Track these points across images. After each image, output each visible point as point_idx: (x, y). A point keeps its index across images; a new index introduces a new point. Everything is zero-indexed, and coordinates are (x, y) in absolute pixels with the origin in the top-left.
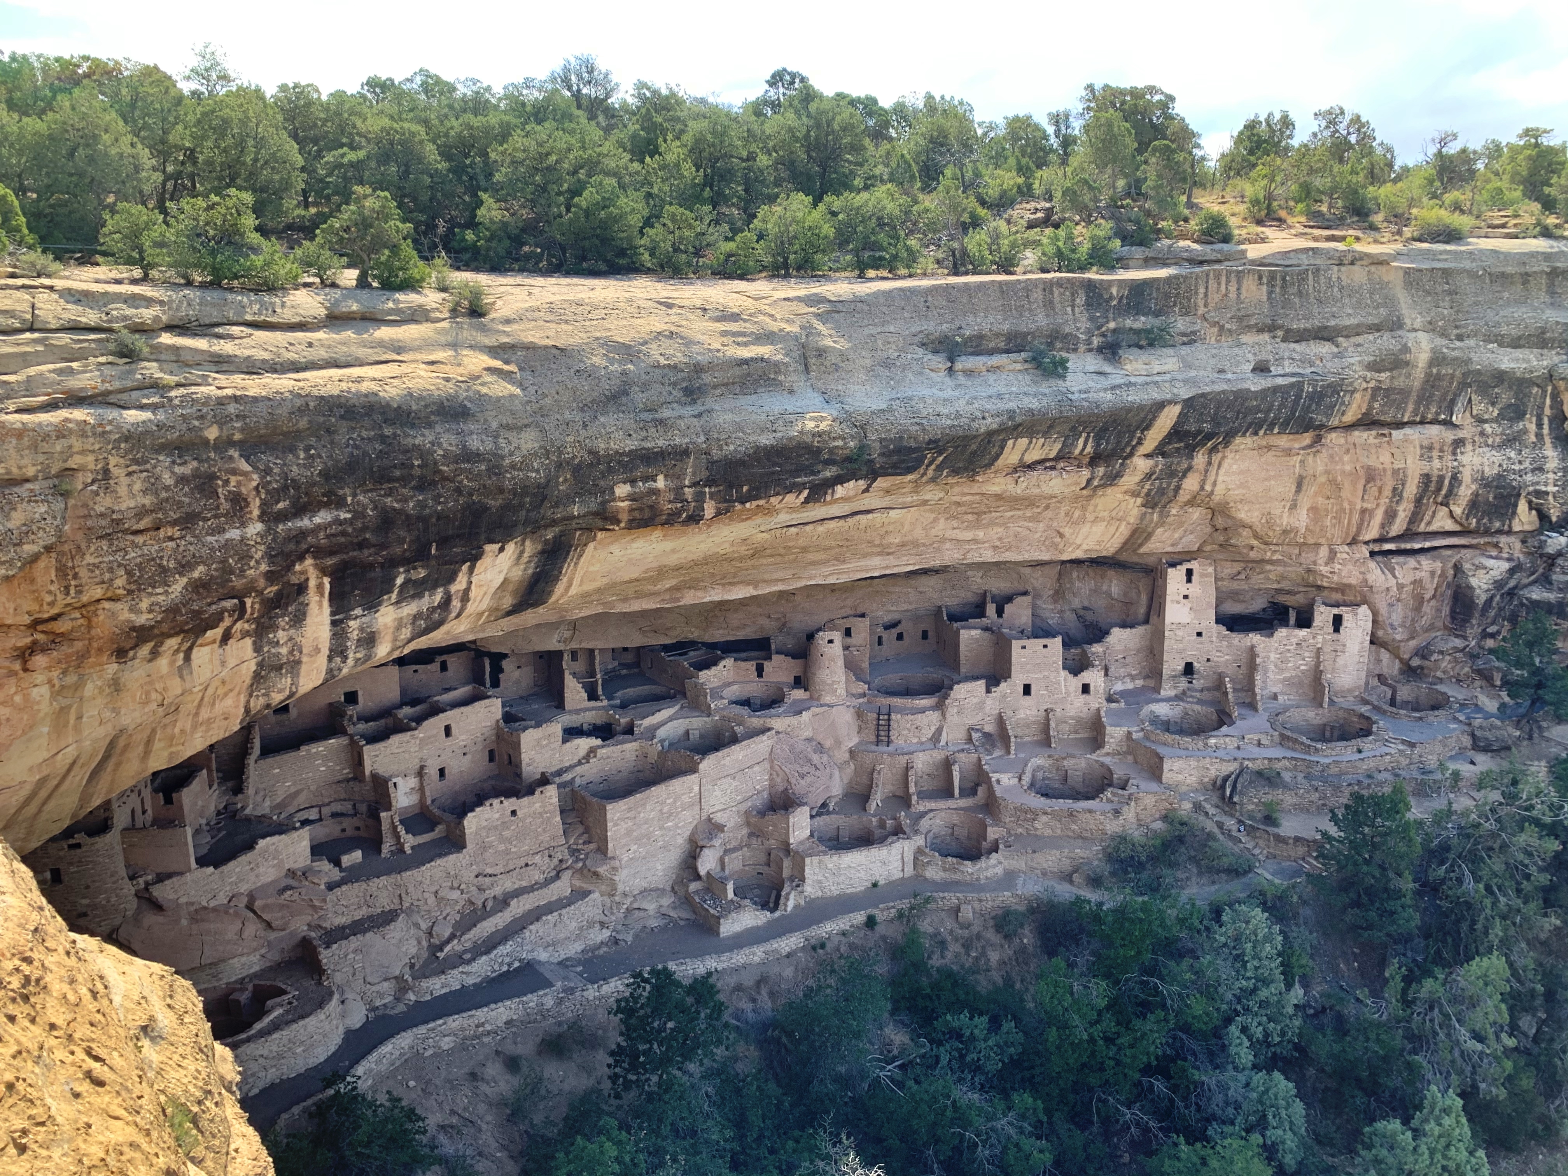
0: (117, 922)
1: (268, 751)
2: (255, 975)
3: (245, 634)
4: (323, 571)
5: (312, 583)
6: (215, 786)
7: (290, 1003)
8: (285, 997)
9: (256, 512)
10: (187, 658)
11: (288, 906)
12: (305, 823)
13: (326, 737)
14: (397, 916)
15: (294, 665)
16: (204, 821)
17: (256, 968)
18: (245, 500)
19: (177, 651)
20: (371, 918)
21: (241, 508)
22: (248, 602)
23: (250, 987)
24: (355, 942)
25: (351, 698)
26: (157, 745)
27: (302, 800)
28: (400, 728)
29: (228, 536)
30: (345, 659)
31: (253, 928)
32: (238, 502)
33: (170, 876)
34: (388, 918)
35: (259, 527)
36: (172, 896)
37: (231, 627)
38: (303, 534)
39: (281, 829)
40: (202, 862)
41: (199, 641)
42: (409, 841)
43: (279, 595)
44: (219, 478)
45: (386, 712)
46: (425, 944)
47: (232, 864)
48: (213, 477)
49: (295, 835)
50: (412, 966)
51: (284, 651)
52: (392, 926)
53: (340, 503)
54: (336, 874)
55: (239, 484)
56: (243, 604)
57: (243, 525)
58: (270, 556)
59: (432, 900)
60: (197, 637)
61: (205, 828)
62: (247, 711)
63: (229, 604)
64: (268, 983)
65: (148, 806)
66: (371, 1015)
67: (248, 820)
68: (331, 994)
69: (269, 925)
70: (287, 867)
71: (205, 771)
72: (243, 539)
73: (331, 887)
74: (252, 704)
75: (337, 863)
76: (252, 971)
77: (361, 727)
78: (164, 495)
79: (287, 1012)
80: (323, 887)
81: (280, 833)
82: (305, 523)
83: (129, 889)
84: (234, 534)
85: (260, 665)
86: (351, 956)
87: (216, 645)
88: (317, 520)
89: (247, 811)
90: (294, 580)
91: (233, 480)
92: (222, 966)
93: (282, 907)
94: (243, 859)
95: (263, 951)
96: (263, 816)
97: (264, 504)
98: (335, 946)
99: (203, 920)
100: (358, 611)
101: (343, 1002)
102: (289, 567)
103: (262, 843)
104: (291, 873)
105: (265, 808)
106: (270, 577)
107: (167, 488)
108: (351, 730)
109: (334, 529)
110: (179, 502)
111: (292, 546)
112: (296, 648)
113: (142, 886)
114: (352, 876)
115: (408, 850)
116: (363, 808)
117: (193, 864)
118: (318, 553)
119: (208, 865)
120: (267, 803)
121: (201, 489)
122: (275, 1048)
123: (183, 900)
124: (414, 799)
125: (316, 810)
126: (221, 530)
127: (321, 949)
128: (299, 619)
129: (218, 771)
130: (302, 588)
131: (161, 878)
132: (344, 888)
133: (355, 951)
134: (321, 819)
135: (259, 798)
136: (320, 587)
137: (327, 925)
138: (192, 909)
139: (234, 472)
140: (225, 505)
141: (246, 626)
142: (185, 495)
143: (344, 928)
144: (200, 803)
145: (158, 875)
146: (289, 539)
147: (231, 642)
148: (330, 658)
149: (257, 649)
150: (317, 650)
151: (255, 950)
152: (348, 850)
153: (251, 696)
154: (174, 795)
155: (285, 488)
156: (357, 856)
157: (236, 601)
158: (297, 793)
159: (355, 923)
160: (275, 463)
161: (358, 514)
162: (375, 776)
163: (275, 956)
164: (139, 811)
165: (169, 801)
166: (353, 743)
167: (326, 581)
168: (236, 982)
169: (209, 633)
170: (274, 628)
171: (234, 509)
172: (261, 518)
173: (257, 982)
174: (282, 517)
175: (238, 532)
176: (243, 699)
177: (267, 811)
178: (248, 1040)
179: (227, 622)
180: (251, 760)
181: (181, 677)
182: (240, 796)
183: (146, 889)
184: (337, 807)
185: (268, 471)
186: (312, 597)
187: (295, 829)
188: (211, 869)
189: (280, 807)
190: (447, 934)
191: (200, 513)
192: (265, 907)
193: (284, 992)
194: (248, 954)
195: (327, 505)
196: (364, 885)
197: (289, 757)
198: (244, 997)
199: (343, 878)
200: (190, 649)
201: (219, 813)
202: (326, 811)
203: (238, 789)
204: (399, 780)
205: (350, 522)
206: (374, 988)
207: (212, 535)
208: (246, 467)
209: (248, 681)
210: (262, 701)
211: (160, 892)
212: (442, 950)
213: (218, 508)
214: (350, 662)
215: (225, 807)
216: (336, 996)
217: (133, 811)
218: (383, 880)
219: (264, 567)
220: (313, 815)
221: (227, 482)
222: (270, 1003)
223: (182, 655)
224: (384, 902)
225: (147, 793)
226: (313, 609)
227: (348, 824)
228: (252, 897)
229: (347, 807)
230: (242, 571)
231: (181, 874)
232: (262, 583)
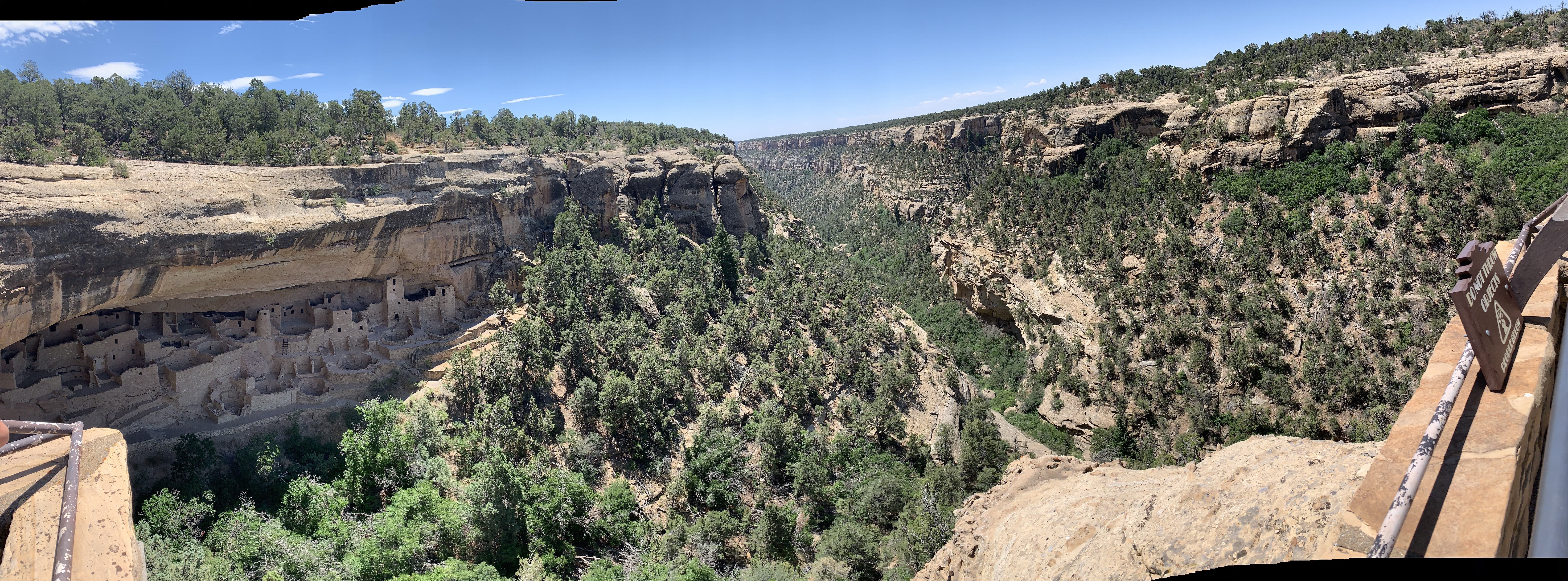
1: (47, 345)
3: (28, 301)
4: (59, 277)
5: (55, 282)
6: (26, 357)
9: (32, 253)
10: (6, 309)
11: (52, 404)
12: (59, 373)
13: (70, 341)
14: (94, 410)
15: (48, 313)
16: (21, 371)
18: (28, 247)
19: (1, 306)
20: (84, 410)
21: (26, 251)
22: (29, 288)
25: (80, 327)
27: (59, 365)
28: (98, 339)
30: (68, 312)
31: (39, 411)
32: (25, 249)
33: (7, 390)
34: (91, 410)
35: (33, 259)
36: (8, 398)
37: (22, 298)
38: (51, 262)
39: (51, 375)
40: (19, 386)
41: (10, 302)
42: (100, 382)
43: (42, 286)
44: (17, 239)
45: (94, 333)
46: (104, 421)
47: (31, 387)
48: (15, 239)
49: (55, 377)
51: (44, 307)
52: (92, 414)
53: (66, 251)
54: (71, 393)
55: (25, 242)
56: (27, 289)
57: (27, 257)
58: (38, 271)
59: (108, 405)
61: (22, 373)
62: (30, 330)
63: (21, 288)
67: (38, 371)
69: (45, 411)
70: (53, 388)
71: (21, 350)
73: (69, 398)
74: (33, 327)
75: (72, 389)
77: (83, 338)
80: (66, 398)
81: (50, 377)
82: (52, 258)
85: (35, 313)
87: (16, 304)
88: (57, 257)
89: (38, 368)
90: (48, 280)
91: (23, 240)
93: (50, 404)
94: (35, 386)
96: (44, 370)
97: (35, 250)
99: (19, 408)
100: (73, 294)
102: (45, 275)
103: (42, 380)
104: (54, 392)
105: (45, 367)
106: (38, 279)
108: (79, 339)
109: (63, 261)
111: (47, 267)
112: (49, 306)
114: (78, 394)
115: (99, 385)
116: (83, 369)
117: (16, 386)
118: (57, 270)
119: (21, 387)
120: (46, 365)
121: (10, 243)
123: (12, 400)
124: (103, 366)
125: (65, 368)
126: (18, 260)
128: (50, 295)
129: (27, 350)
130: (51, 284)
131: (4, 391)
132: (74, 398)
134: (67, 372)
135: (43, 363)
136: (58, 283)
137: (67, 412)
138: (16, 403)
139: (23, 237)
140: (20, 250)
141: (28, 297)
143: (74, 413)
144: (20, 363)
146: (45, 264)
147: (22, 303)
148: (62, 311)
149: (33, 306)
150: (58, 308)
152: (76, 385)
153: (32, 323)
154: (10, 360)
155: (43, 244)
156: (80, 386)
157: (24, 287)
158: (57, 362)
159: (78, 412)
160: (40, 234)
161: (73, 256)
162: (88, 357)
165: (8, 363)
166: (79, 344)
167: (60, 281)
169: (14, 300)
170: (40, 298)
171: (23, 251)
172: (34, 256)
174: (43, 255)
175: (25, 260)
176: (29, 324)
177: (46, 368)
179: (21, 296)
180: (40, 349)
181: (3, 316)
182: (35, 362)
184: (73, 368)
185: (37, 237)
186: (55, 287)
187: (56, 375)
188: (23, 389)
189: (51, 367)
190: (113, 418)
191: (10, 253)
192: (43, 404)
195: (60, 252)
196: (82, 398)
197: (55, 348)
199: (74, 395)
200: (6, 305)
201: (27, 368)
202: (69, 369)
203: (35, 360)
204: (97, 359)
205: (70, 259)
207: (15, 261)
208: (28, 235)
209: (30, 319)
210: (36, 326)
211: (3, 396)
212: (111, 423)
213: (17, 251)
214: (71, 313)
215: (30, 366)
218: (89, 396)
219: (35, 275)
220: (64, 370)
221: (20, 241)
223: (3, 308)
224: (90, 405)
226: (55, 292)
227: (78, 375)
228: (38, 400)
229: (77, 368)
230: (26, 275)
231: (11, 391)
232: (34, 281)
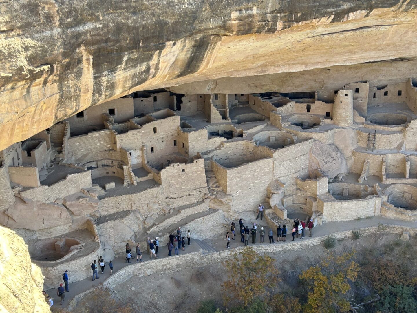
0: (7, 207)
1: (73, 134)
2: (66, 235)
3: (54, 81)
4: (90, 53)
5: (84, 58)
6: (50, 149)
7: (81, 248)
8: (79, 245)
9: (57, 23)
10: (28, 92)
11: (81, 206)
12: (89, 168)
13: (101, 129)
14: (130, 213)
15: (76, 97)
16: (45, 165)
17: (67, 232)
18: (52, 17)
19: (23, 88)
20: (118, 213)
21: (51, 21)
22: (55, 66)
23: (64, 239)
24: (110, 224)
25: (112, 112)
26: (17, 131)
27: (88, 158)
28: (133, 128)
29: (44, 34)
30: (100, 95)
31: (65, 214)
32: (49, 18)
33: (29, 188)
34: (125, 214)
35: (59, 30)
36: (30, 197)
37: (47, 78)
38: (79, 34)
39: (78, 171)
40: (43, 183)
41: (33, 84)
42: (136, 180)
43: (69, 64)
44: (40, 6)
45: (127, 120)
46: (141, 227)
47: (56, 185)
48: (37, 5)
49: (84, 174)
50: (136, 236)
51: (72, 90)
52: (127, 218)
53: (97, 19)
54: (103, 192)
55: (49, 9)
56: (52, 67)
57: (52, 29)
58: (64, 45)
59: (145, 207)
60: (32, 82)
61: (46, 168)
62: (56, 117)
63: (46, 67)
64: (72, 239)
65: (20, 157)
66: (117, 256)
67: (64, 166)
68: (99, 246)
69: (72, 213)
70: (81, 188)
71: (45, 142)
72: (52, 36)
73: (100, 198)
74: (58, 114)
75: (104, 188)
76: (65, 233)
77: (116, 126)
78: (15, 14)
79: (79, 252)
80: (96, 198)
81: (78, 173)
82: (81, 29)
83: (11, 193)
84: (47, 33)
85: (62, 96)
86: (108, 230)
87: (41, 86)
88: (86, 27)
89: (64, 162)
90: (76, 57)
91: (46, 7)
92: (52, 229)
93: (78, 206)
94: (61, 183)
95: (70, 224)
96: (71, 164)
97: (61, 20)
98: (101, 225)
99: (43, 209)
100: (106, 73)
101: (104, 250)
102: (73, 50)
103: (70, 177)
104: (83, 191)
105: (72, 160)
106: (65, 55)
107: (16, 11)
108: (111, 127)
109: (94, 32)
110: (22, 18)
111: (74, 40)
112: (78, 89)
113: (17, 192)
114: (110, 194)
115: (135, 184)
116: (116, 163)
117: (39, 184)
118: (87, 44)
119: (45, 185)
120: (73, 158)
121: (31, 11)
122: (73, 267)
123: (35, 199)
124: (139, 161)
125: (95, 163)
126: (41, 31)
127: (95, 226)
128: (79, 75)
129: (51, 142)
130: (80, 61)
131: (25, 189)
132: (106, 199)
133: (110, 228)
134: (97, 167)
135: (70, 156)
136: (88, 60)
137: (98, 215)
138: (39, 203)
139: (47, 3)
140: (43, 20)
141: (54, 78)
142: (24, 14)
143: (106, 217)
144: (43, 156)
145: (24, 187)
146: (72, 37)
147: (47, 85)
148: (94, 94)
149: (60, 89)
150: (87, 91)
151: (67, 224)
152: (109, 182)
153: (58, 110)
154: (31, 152)
155: (70, 12)
156: (113, 185)
157: (49, 66)
158: (87, 154)
159: (111, 215)
161: (106, 25)
162: (122, 149)
163: (75, 227)
164: (16, 159)
165: (29, 155)
166: (112, 133)
167: (91, 58)
168: (58, 237)
169: (37, 81)
170: (67, 79)
171: (47, 21)
172: (60, 26)
173: (67, 238)
174: (70, 26)
175: (49, 32)
176: (54, 112)
177: (73, 162)
178: (62, 263)
179: (45, 76)
180: (66, 139)
181: (26, 100)
182: (61, 154)
183: (19, 193)
184: (105, 162)
185: (63, 3)
186: (85, 65)
187: (85, 171)
188: (47, 187)
189: (79, 161)
190: (151, 224)
191: (31, 23)
192: (71, 205)
193: (78, 243)
194: (64, 225)
195: (91, 20)
196: (115, 198)
197: (83, 138)
198: (61, 244)
199: (106, 195)
200: (29, 87)
201: (52, 162)
202: (100, 163)
203: (60, 152)
204: (133, 152)
205: (102, 30)
206: (118, 245)
207: (37, 34)
209: (56, 104)
210: (63, 113)
211: (25, 195)
212: (149, 230)
213: (40, 21)
214: (103, 96)
215: (55, 159)
216: (101, 247)
217: (13, 159)
218: (124, 197)
219: (61, 50)
220: (94, 165)
221: (44, 8)
222: (72, 247)
223: (25, 90)
224: (124, 206)
225: (20, 151)
226: (85, 70)
227: (110, 169)
228: (65, 200)
229: (109, 162)
230: (52, 51)
231: (34, 188)
232: (60, 58)
